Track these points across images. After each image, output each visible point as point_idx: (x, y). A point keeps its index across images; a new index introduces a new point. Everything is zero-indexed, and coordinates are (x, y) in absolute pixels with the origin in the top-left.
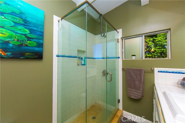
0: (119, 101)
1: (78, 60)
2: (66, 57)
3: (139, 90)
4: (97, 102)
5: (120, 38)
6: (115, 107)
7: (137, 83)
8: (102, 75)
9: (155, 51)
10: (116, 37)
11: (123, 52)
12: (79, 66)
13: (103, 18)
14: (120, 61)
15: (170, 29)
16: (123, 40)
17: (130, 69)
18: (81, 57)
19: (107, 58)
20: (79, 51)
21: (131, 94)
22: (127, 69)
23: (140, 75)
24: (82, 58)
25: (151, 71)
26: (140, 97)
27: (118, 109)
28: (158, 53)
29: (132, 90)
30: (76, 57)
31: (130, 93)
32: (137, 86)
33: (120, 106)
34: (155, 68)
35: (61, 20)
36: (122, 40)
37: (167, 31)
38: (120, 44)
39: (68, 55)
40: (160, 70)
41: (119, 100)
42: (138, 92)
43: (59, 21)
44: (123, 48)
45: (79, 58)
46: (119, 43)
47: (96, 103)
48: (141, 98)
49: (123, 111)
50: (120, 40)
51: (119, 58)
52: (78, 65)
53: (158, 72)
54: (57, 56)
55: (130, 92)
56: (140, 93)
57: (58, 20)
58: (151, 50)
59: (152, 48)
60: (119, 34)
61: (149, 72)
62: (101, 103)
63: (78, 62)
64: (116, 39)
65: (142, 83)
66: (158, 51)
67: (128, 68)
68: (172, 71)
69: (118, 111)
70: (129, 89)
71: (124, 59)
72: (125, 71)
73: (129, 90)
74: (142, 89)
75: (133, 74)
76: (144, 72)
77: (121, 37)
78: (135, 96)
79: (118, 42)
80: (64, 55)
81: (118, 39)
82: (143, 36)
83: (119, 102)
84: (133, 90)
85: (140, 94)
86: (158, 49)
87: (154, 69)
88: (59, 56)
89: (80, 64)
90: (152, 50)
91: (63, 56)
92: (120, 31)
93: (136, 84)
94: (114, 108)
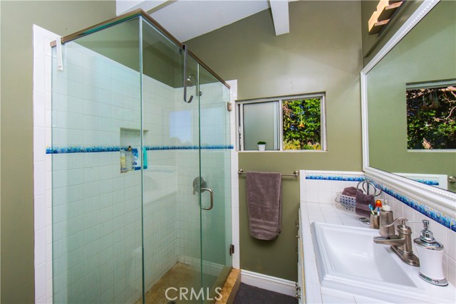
0: (232, 249)
1: (123, 155)
2: (82, 151)
3: (272, 220)
4: (182, 259)
5: (234, 102)
6: (225, 264)
7: (268, 204)
8: (193, 189)
9: (306, 126)
10: (225, 99)
11: (240, 135)
12: (126, 174)
13: (190, 53)
14: (234, 156)
15: (325, 93)
16: (239, 105)
17: (254, 174)
18: (133, 147)
19: (200, 148)
20: (125, 132)
21: (256, 231)
22: (248, 174)
23: (274, 186)
24: (135, 151)
25: (295, 178)
26: (275, 234)
27: (231, 269)
28: (311, 131)
29: (258, 220)
30: (117, 150)
31: (254, 228)
32: (268, 210)
33: (236, 260)
34: (301, 171)
35: (63, 44)
36: (237, 106)
37: (320, 95)
38: (233, 116)
39: (88, 147)
40: (310, 175)
41: (233, 246)
42: (271, 225)
43: (54, 46)
44: (240, 125)
45: (127, 150)
46: (231, 112)
47: (178, 262)
48: (277, 236)
49: (242, 270)
50: (233, 107)
51: (231, 148)
52: (123, 170)
53: (306, 178)
54: (48, 153)
55: (255, 225)
56: (275, 226)
57: (51, 43)
58: (299, 124)
59: (300, 120)
60: (231, 91)
61: (291, 180)
62: (191, 260)
63: (123, 161)
64: (225, 102)
65: (277, 205)
66: (312, 127)
67: (250, 172)
68: (327, 176)
69: (231, 273)
70: (252, 219)
71: (242, 151)
72: (245, 178)
73: (253, 222)
74: (277, 217)
75: (260, 186)
76: (282, 179)
77: (236, 99)
78: (265, 234)
79: (229, 110)
80: (73, 147)
81: (229, 104)
82: (280, 102)
83: (233, 252)
84: (261, 221)
85: (275, 229)
86: (311, 122)
87: (299, 173)
88: (55, 152)
89: (130, 166)
90: (301, 125)
91: (69, 151)
92: (233, 83)
93: (266, 208)
94: (221, 267)
